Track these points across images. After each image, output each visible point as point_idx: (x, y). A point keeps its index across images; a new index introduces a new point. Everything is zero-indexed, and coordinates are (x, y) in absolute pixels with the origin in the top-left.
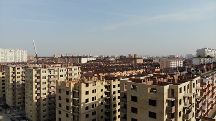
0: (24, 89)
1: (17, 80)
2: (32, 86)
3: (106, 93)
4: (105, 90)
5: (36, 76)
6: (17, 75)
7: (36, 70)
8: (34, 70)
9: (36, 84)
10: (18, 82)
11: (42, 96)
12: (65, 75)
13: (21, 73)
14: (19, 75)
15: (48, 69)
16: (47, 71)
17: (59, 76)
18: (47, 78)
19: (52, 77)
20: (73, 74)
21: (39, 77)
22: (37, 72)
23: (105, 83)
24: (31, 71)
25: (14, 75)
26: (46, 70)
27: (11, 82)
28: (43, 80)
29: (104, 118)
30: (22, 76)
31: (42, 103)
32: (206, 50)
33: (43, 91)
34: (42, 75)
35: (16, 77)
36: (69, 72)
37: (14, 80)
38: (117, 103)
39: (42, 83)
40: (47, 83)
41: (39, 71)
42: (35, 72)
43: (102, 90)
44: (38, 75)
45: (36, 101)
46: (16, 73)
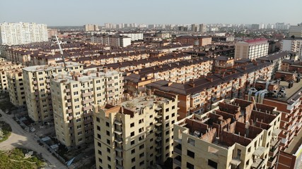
0: (50, 99)
1: (40, 88)
2: (62, 103)
3: (156, 119)
4: (155, 115)
5: (65, 91)
6: (39, 82)
7: (64, 84)
8: (62, 84)
9: (66, 101)
10: (41, 90)
11: (75, 116)
12: (103, 87)
13: (45, 79)
14: (42, 82)
15: (81, 82)
16: (79, 85)
17: (96, 89)
18: (80, 93)
19: (86, 92)
20: (113, 84)
21: (69, 94)
22: (66, 87)
23: (155, 107)
24: (58, 85)
25: (35, 82)
26: (78, 83)
27: (33, 91)
28: (74, 97)
29: (154, 148)
30: (46, 82)
31: (76, 124)
33: (76, 110)
34: (73, 90)
35: (39, 85)
36: (108, 83)
37: (36, 88)
38: (171, 129)
39: (73, 100)
40: (80, 100)
41: (69, 85)
42: (63, 87)
43: (151, 116)
44: (68, 91)
45: (68, 122)
46: (38, 79)
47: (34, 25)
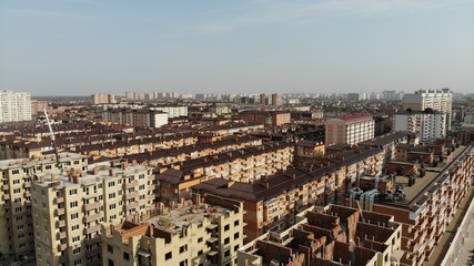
0: (30, 216)
1: (14, 196)
2: (49, 223)
3: (208, 244)
4: (207, 237)
5: (55, 201)
6: (13, 187)
7: (55, 189)
8: (50, 190)
9: (57, 218)
10: (16, 201)
11: (71, 244)
12: (120, 193)
13: (22, 182)
14: (17, 186)
15: (82, 186)
16: (80, 190)
17: (107, 196)
18: (81, 204)
19: (92, 201)
20: (137, 188)
21: (63, 205)
22: (58, 194)
23: (207, 223)
24: (44, 192)
25: (6, 187)
26: (77, 187)
27: (1, 203)
28: (71, 211)
30: (24, 187)
31: (73, 257)
32: (424, 95)
33: (73, 235)
34: (70, 199)
35: (12, 191)
36: (128, 185)
37: (7, 197)
38: (233, 260)
39: (69, 217)
40: (81, 215)
41: (63, 191)
42: (52, 195)
43: (200, 240)
44: (60, 200)
45: (60, 254)
46: (11, 182)
47: (10, 95)
